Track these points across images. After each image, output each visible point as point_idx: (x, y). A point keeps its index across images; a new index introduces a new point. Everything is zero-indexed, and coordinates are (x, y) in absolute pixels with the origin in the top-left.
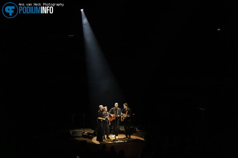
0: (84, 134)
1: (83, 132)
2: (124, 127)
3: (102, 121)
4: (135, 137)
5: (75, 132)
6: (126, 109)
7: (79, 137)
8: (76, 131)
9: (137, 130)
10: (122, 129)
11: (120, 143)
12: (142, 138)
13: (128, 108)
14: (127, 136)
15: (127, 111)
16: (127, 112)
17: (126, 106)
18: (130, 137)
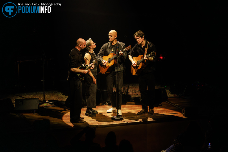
0: (45, 105)
1: (42, 99)
2: (138, 88)
3: (78, 75)
4: (163, 111)
5: (21, 100)
6: (141, 45)
7: (32, 111)
8: (27, 97)
9: (169, 95)
10: (134, 92)
11: (128, 124)
12: (181, 112)
13: (146, 43)
14: (145, 108)
15: (145, 47)
16: (146, 49)
17: (142, 37)
18: (153, 111)
